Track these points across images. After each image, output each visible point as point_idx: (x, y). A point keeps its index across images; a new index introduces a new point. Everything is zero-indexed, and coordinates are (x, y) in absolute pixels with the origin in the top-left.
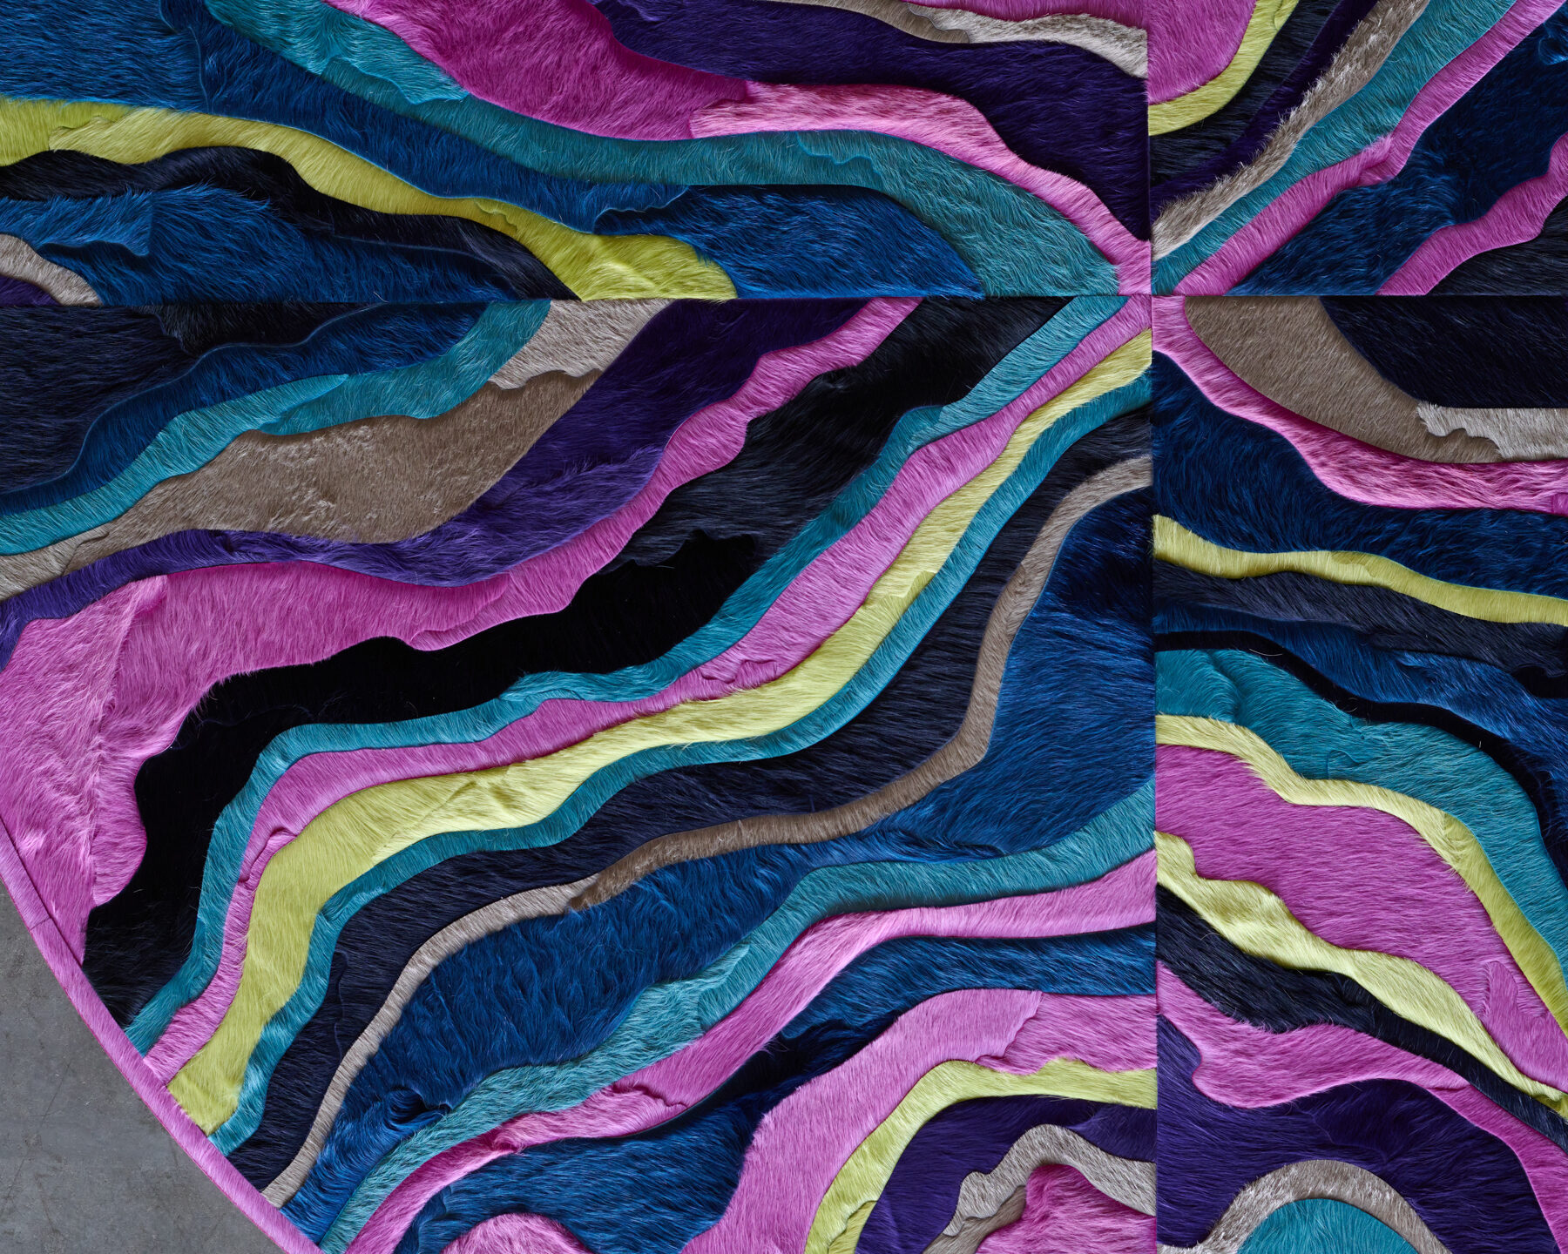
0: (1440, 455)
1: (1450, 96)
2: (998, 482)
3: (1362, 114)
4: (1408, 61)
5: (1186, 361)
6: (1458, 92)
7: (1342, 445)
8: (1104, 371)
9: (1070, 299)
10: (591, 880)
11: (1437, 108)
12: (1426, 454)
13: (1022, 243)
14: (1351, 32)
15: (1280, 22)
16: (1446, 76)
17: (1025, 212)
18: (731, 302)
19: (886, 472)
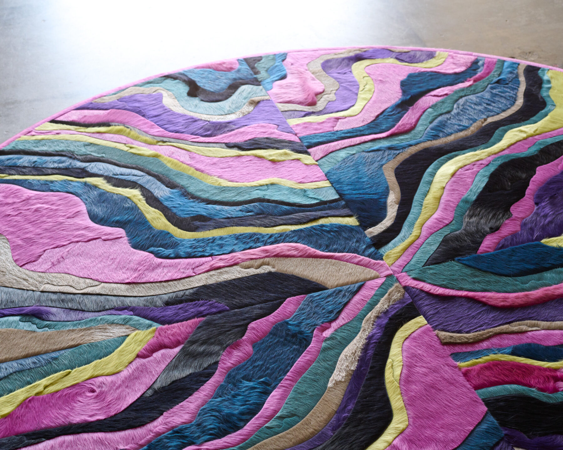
0: (262, 260)
1: (305, 356)
2: (419, 220)
3: (339, 342)
4: (328, 362)
5: (370, 261)
6: (302, 358)
7: (300, 254)
8: (399, 252)
9: (423, 266)
10: (484, 125)
11: (309, 351)
12: (267, 260)
13: (450, 275)
14: (357, 365)
15: (389, 360)
16: (309, 362)
17: (456, 284)
18: (541, 240)
19: (458, 214)
